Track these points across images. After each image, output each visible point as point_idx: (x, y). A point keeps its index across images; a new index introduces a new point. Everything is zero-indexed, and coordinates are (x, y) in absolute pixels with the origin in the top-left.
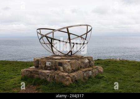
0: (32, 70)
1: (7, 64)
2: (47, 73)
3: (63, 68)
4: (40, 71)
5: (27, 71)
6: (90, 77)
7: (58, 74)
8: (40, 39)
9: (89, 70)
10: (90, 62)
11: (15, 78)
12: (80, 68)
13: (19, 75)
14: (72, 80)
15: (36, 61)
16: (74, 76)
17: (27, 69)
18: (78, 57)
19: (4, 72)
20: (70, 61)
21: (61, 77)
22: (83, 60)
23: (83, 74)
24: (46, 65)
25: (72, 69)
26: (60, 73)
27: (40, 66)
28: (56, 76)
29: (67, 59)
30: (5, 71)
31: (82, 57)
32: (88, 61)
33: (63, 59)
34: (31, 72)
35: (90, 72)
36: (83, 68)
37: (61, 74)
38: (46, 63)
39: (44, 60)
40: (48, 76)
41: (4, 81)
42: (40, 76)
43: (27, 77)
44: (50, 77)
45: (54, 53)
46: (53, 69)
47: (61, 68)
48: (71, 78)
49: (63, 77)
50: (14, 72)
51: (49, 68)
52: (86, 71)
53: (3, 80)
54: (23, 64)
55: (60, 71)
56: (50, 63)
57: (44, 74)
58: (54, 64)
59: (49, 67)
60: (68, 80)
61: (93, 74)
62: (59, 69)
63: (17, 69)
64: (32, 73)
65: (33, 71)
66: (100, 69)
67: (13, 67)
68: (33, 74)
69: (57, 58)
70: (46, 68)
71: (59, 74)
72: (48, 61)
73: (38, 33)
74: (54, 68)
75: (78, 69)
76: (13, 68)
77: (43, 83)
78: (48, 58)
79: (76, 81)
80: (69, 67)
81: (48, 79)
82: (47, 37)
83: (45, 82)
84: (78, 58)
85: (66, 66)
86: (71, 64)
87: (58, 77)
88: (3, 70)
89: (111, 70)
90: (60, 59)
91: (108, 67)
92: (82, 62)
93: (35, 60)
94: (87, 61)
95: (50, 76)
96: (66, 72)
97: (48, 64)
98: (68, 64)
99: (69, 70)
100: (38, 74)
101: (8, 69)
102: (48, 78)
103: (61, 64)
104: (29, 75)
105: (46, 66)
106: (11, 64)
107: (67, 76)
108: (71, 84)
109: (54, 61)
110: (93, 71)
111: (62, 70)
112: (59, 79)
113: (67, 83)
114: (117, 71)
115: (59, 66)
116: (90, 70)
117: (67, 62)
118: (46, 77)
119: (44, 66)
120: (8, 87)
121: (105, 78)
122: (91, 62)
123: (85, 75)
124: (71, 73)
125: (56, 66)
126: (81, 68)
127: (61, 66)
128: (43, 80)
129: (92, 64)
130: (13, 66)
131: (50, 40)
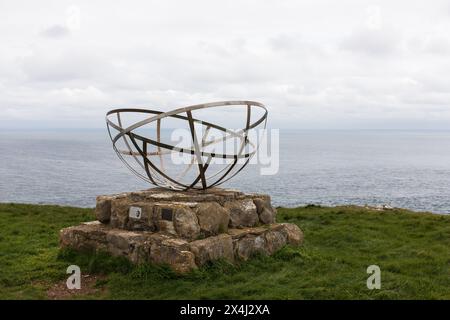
0: (90, 230)
1: (25, 214)
2: (131, 238)
3: (174, 225)
4: (111, 232)
5: (75, 232)
6: (255, 255)
7: (159, 243)
8: (114, 141)
9: (254, 234)
10: (259, 211)
11: (42, 252)
12: (226, 226)
13: (55, 245)
14: (197, 260)
15: (103, 206)
16: (202, 249)
17: (77, 228)
18: (224, 196)
19: (13, 237)
20: (195, 207)
21: (165, 250)
22: (237, 205)
23: (234, 244)
24: (130, 216)
25: (202, 230)
26: (165, 239)
27: (112, 218)
28: (153, 247)
29: (188, 201)
30: (16, 233)
31: (238, 197)
32: (255, 207)
33: (178, 199)
34: (87, 236)
35: (258, 239)
36: (238, 228)
37: (168, 241)
38: (128, 211)
39: (125, 202)
40: (134, 247)
41: (9, 261)
42: (112, 248)
43: (76, 251)
44: (138, 252)
45: (155, 183)
46: (149, 229)
47: (170, 225)
48: (194, 253)
49: (172, 250)
50: (41, 237)
51: (137, 226)
52: (244, 236)
53: (8, 259)
54: (76, 214)
55: (166, 233)
56: (140, 210)
57: (120, 243)
58: (150, 213)
59: (138, 222)
60: (184, 259)
61: (266, 246)
62: (164, 229)
63: (52, 228)
64: (89, 239)
65: (93, 233)
66: (293, 231)
67: (42, 224)
68: (91, 242)
69: (161, 196)
70: (129, 225)
71: (161, 241)
72: (134, 206)
73: (109, 123)
74: (150, 224)
75: (221, 231)
76: (43, 227)
77: (117, 268)
78: (137, 195)
79: (210, 263)
80: (192, 224)
81: (133, 257)
82: (133, 137)
83: (124, 265)
84: (223, 198)
85: (181, 219)
86: (198, 214)
87: (158, 252)
88: (10, 232)
89: (330, 237)
90: (169, 200)
91: (325, 228)
92: (234, 210)
93: (101, 202)
94: (250, 206)
95: (139, 248)
96: (183, 237)
97: (134, 213)
98: (189, 213)
99: (190, 231)
100: (106, 243)
101: (27, 228)
102: (132, 252)
103: (168, 214)
104: (82, 244)
105: (128, 219)
106: (37, 213)
107: (183, 247)
108: (192, 270)
109: (150, 204)
110: (268, 237)
111: (172, 232)
112: (162, 258)
113: (182, 268)
114: (349, 240)
115: (163, 218)
116: (256, 235)
117: (186, 207)
118: (127, 251)
119: (124, 218)
120: (18, 276)
121: (303, 258)
122: (263, 210)
123: (240, 246)
124: (197, 241)
125: (158, 219)
126: (230, 226)
127: (170, 220)
128: (119, 258)
129: (268, 216)
130: (43, 221)
131: (140, 144)
